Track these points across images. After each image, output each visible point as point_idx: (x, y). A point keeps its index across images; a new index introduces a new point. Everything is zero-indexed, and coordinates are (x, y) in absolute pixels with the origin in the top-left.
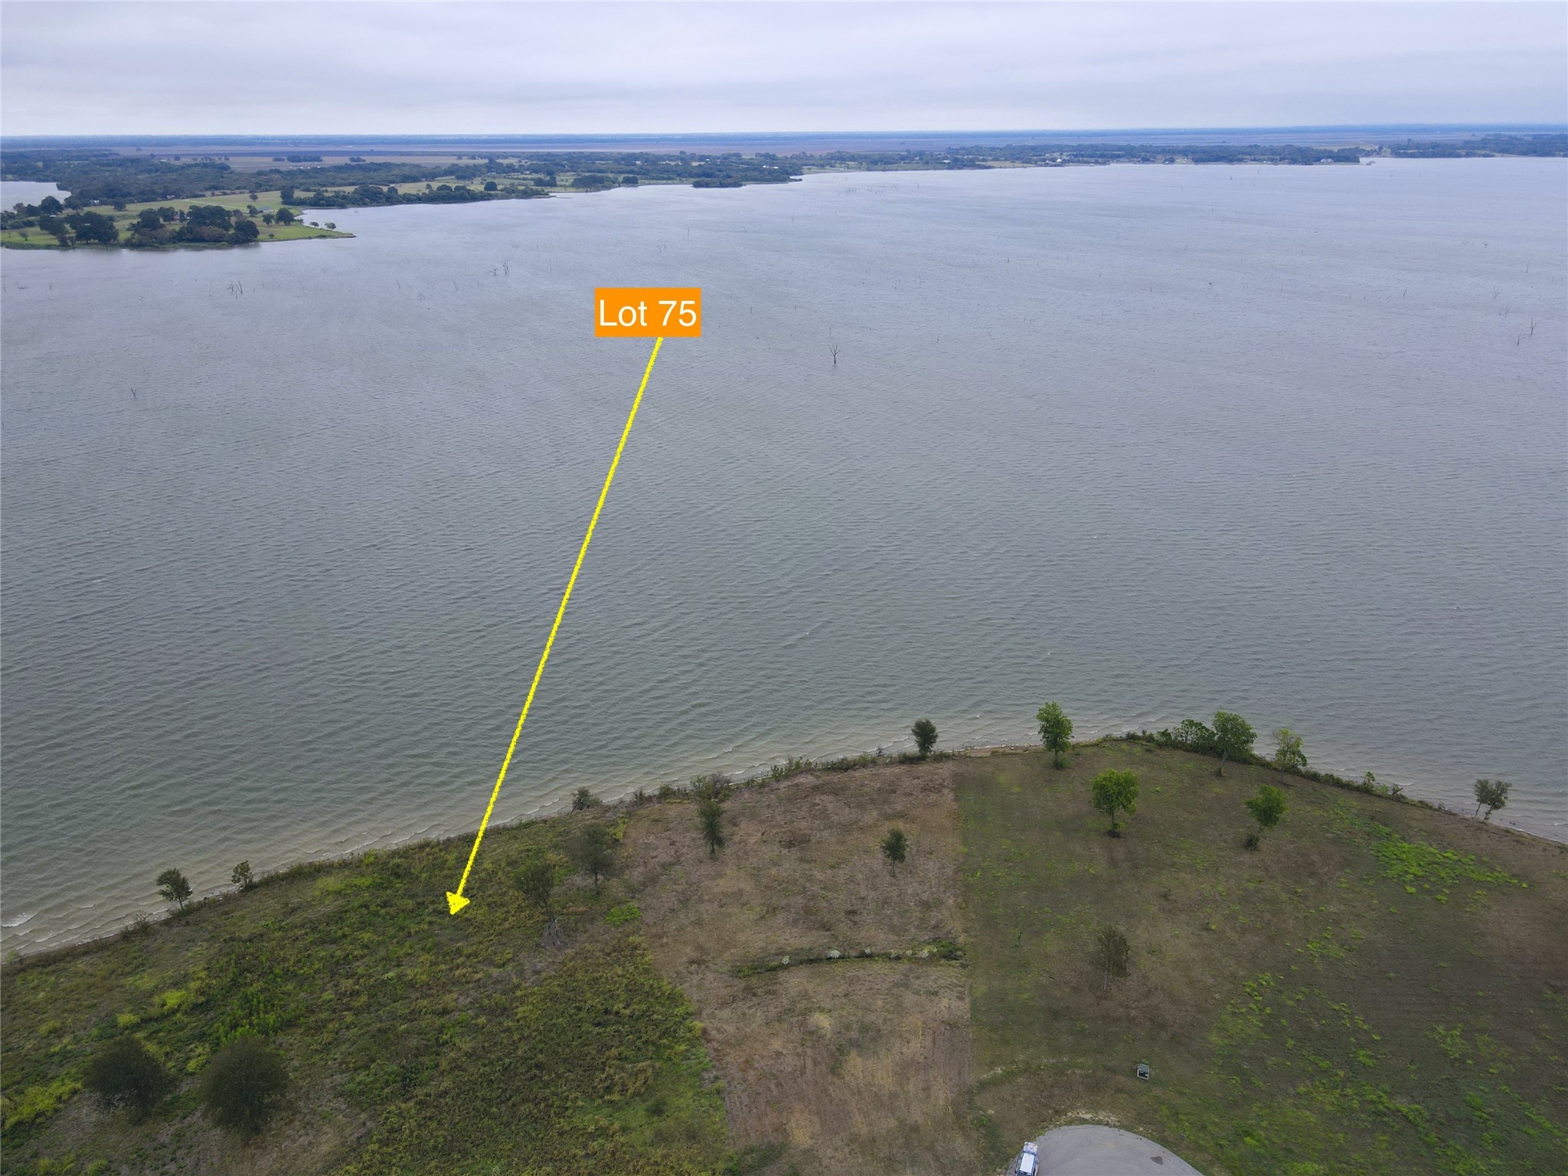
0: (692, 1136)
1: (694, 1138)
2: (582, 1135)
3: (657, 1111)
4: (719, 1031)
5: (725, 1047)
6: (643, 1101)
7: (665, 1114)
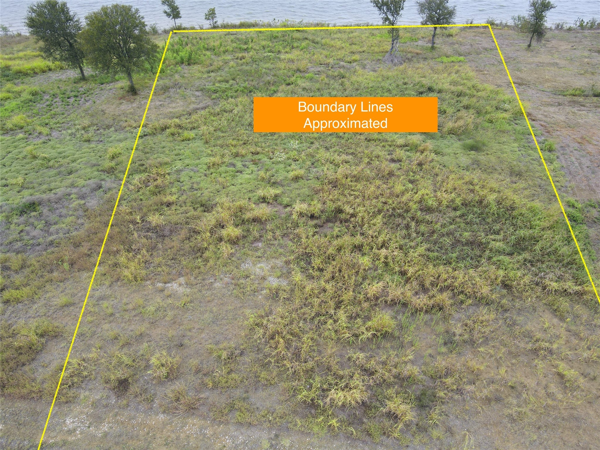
0: (517, 174)
1: (520, 175)
4: (546, 116)
5: (553, 126)
6: (459, 140)
7: (485, 152)
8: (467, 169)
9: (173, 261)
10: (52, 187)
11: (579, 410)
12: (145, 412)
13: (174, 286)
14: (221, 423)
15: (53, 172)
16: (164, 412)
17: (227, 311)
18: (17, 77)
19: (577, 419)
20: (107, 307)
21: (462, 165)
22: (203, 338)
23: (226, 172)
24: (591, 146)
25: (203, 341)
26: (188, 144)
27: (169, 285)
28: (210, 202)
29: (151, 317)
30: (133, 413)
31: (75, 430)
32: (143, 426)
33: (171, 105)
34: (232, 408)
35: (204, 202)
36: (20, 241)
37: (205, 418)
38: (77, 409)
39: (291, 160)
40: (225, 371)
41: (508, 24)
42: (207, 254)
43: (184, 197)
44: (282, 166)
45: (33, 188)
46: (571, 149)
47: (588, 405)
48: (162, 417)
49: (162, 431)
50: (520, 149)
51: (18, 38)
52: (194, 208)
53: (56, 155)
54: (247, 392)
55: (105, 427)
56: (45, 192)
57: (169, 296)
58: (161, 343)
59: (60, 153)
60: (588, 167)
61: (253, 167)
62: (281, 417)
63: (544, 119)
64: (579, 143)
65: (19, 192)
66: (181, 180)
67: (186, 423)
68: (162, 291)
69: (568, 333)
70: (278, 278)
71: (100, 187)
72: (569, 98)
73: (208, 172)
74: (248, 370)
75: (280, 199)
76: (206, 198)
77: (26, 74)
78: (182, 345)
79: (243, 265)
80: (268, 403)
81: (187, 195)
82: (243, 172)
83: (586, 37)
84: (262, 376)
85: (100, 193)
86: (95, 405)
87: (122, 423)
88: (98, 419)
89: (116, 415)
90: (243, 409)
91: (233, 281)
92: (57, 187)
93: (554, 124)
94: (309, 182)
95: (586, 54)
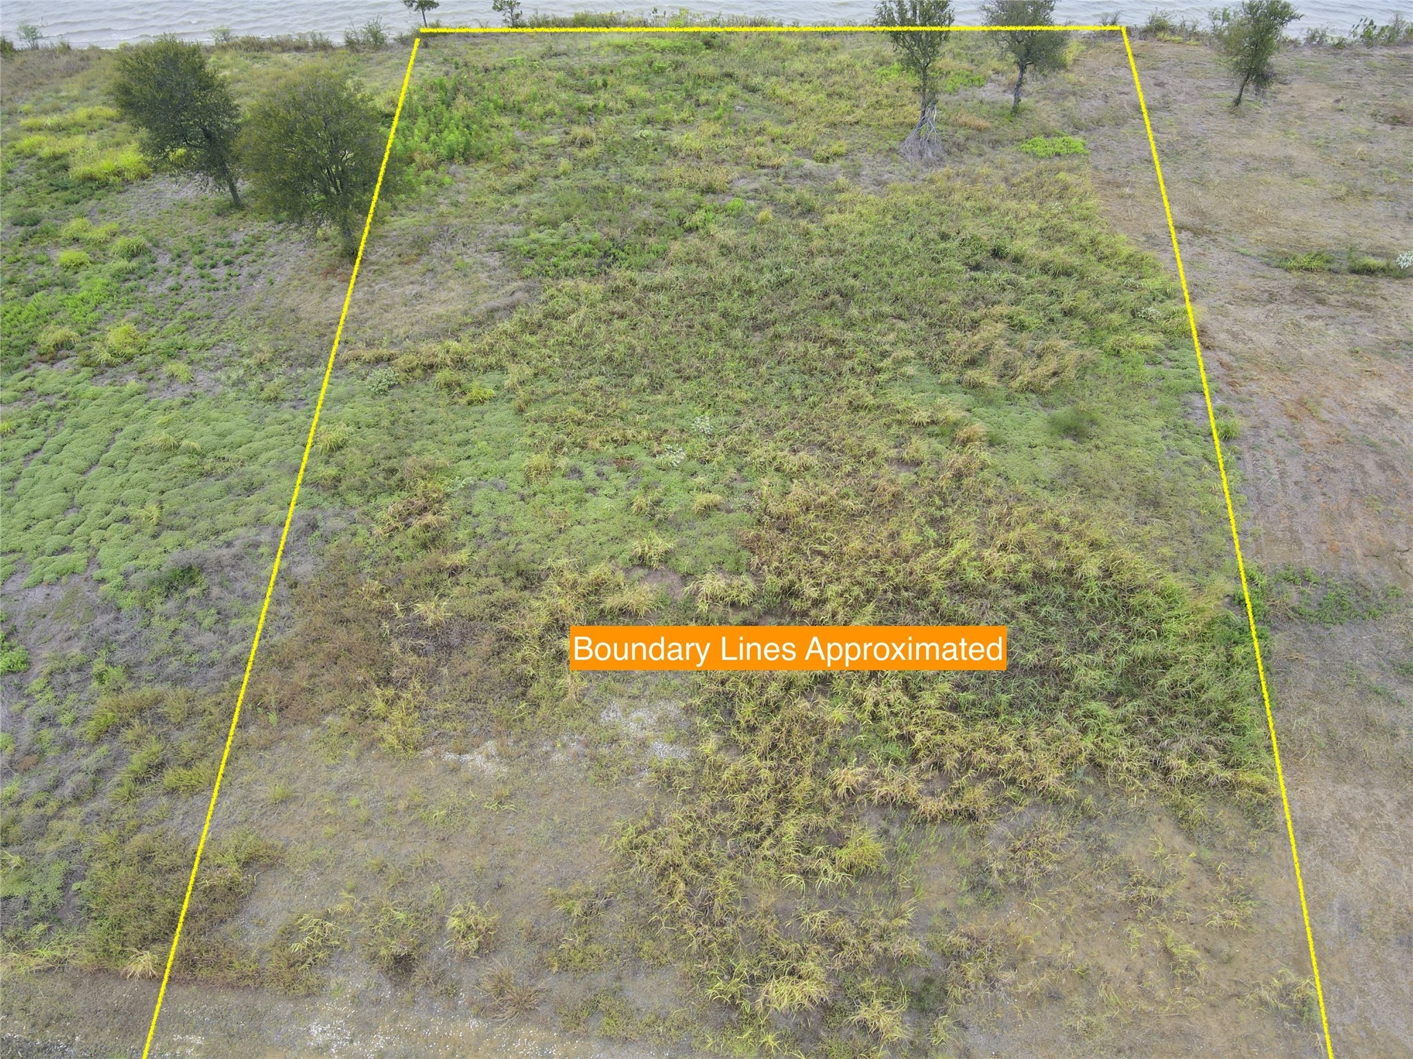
0: (1150, 501)
1: (1156, 504)
2: (900, 423)
3: (1075, 431)
4: (1235, 336)
5: (1247, 365)
6: (1044, 406)
7: (1093, 442)
8: (1051, 487)
9: (471, 705)
10: (220, 527)
11: (1193, 1019)
12: (444, 1015)
13: (476, 760)
14: (576, 1036)
15: (214, 487)
16: (477, 1016)
17: (577, 815)
18: (86, 192)
19: (1186, 1036)
20: (358, 806)
21: (1042, 477)
22: (536, 872)
23: (564, 491)
24: (1314, 425)
25: (537, 878)
26: (483, 413)
27: (468, 757)
28: (535, 566)
29: (440, 826)
30: (424, 1017)
31: (327, 1047)
32: (443, 1041)
33: (437, 296)
34: (594, 1007)
35: (522, 567)
36: (175, 654)
37: (548, 1029)
38: (328, 1007)
39: (694, 462)
40: (579, 940)
41: (1199, 29)
42: (535, 690)
43: (483, 552)
44: (675, 477)
45: (182, 528)
46: (1272, 434)
47: (1210, 1010)
48: (474, 1024)
49: (477, 1050)
50: (1167, 432)
51: (64, 59)
52: (504, 580)
53: (214, 440)
54: (619, 978)
55: (379, 1042)
56: (206, 539)
57: (469, 782)
58: (464, 881)
59: (222, 435)
60: (1296, 483)
61: (619, 480)
62: (679, 1028)
63: (1230, 344)
64: (1291, 417)
65: (154, 537)
66: (475, 510)
67: (517, 1036)
68: (455, 770)
69: (1198, 866)
70: (672, 743)
71: (314, 527)
72: (1294, 279)
73: (526, 492)
74: (620, 936)
75: (673, 560)
76: (526, 556)
77: (105, 185)
78: (500, 886)
79: (604, 713)
80: (656, 1000)
81: (489, 548)
82: (599, 492)
83: (1373, 70)
84: (645, 948)
85: (313, 538)
86: (357, 1000)
87: (407, 1035)
88: (366, 1028)
89: (396, 1019)
90: (613, 1012)
91: (587, 751)
92: (228, 526)
93: (1248, 360)
94: (731, 515)
95: (1364, 125)
